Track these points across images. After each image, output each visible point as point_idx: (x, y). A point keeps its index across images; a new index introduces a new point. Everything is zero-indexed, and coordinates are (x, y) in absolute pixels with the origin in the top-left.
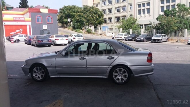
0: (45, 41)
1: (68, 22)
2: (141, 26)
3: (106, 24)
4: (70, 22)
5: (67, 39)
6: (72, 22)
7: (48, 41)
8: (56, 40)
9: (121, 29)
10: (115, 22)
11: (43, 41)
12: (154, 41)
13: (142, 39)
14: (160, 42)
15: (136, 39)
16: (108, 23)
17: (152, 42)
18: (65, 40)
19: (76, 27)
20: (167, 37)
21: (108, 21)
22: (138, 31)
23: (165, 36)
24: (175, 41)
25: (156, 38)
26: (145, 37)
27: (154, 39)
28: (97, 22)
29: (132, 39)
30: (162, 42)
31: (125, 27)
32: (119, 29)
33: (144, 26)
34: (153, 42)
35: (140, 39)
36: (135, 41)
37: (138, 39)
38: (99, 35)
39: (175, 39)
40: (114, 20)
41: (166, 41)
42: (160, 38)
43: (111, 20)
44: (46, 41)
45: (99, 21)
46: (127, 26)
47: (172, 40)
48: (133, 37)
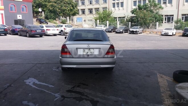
0: (38, 31)
1: (39, 12)
2: (116, 19)
3: (78, 16)
4: (41, 12)
5: (57, 30)
6: (43, 12)
7: (42, 31)
8: (47, 30)
9: (98, 21)
10: (88, 14)
11: (37, 31)
12: (133, 32)
13: (122, 30)
14: (137, 34)
15: (116, 30)
16: (81, 14)
17: (130, 33)
18: (56, 30)
19: (49, 17)
20: (142, 29)
21: (80, 12)
22: (113, 23)
23: (141, 28)
24: (148, 33)
25: (135, 30)
26: (124, 29)
27: (132, 31)
28: (71, 13)
29: (111, 31)
30: (139, 33)
31: (102, 19)
32: (96, 20)
33: (118, 19)
34: (132, 34)
35: (119, 30)
36: (115, 32)
37: (117, 30)
38: (75, 26)
39: (148, 31)
40: (87, 12)
41: (141, 33)
42: (138, 30)
43: (83, 11)
44: (40, 31)
45: (73, 12)
46: (104, 18)
47: (145, 31)
48: (112, 28)
